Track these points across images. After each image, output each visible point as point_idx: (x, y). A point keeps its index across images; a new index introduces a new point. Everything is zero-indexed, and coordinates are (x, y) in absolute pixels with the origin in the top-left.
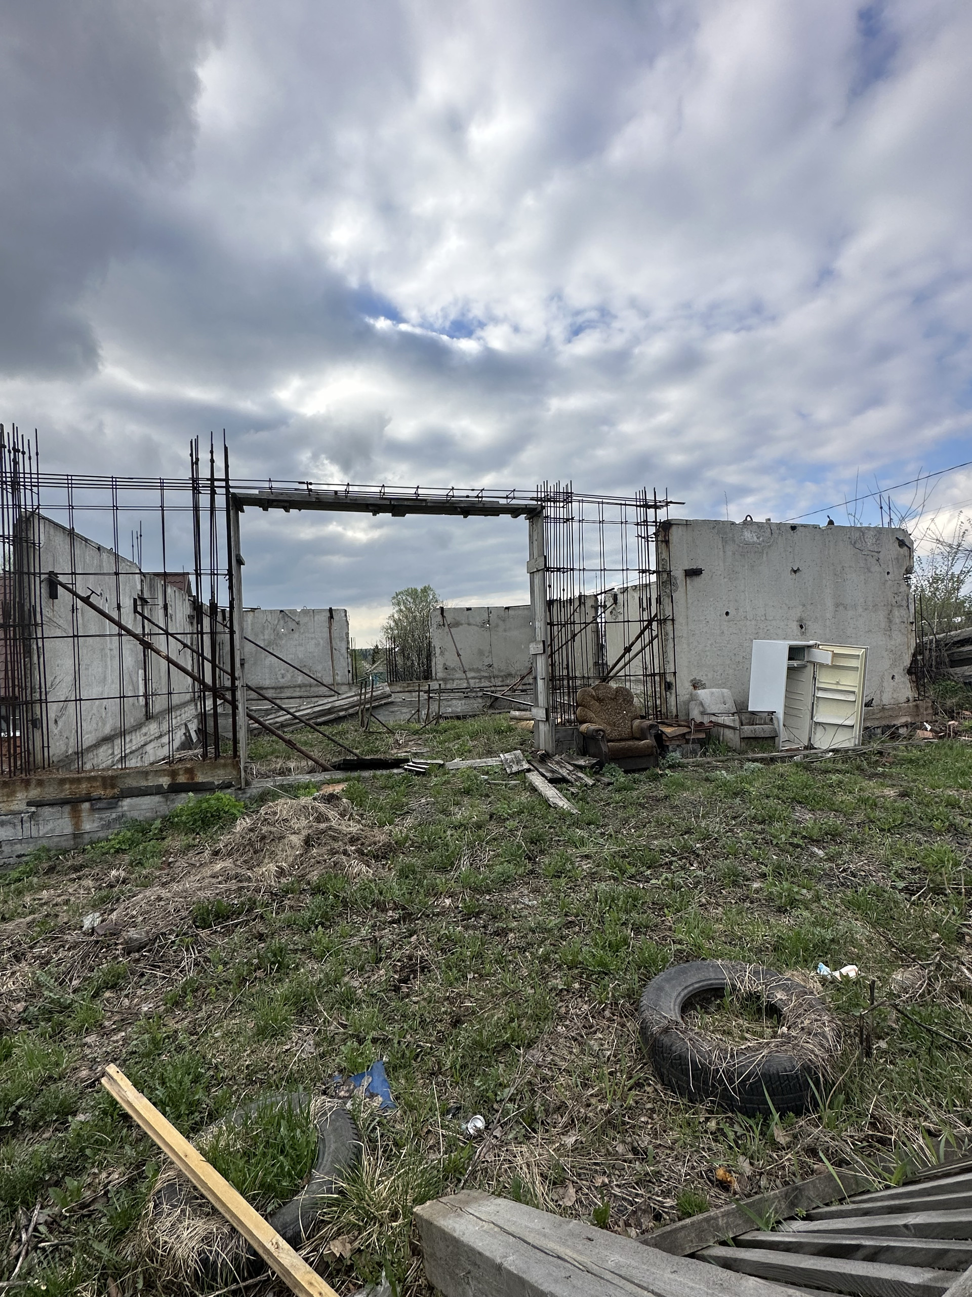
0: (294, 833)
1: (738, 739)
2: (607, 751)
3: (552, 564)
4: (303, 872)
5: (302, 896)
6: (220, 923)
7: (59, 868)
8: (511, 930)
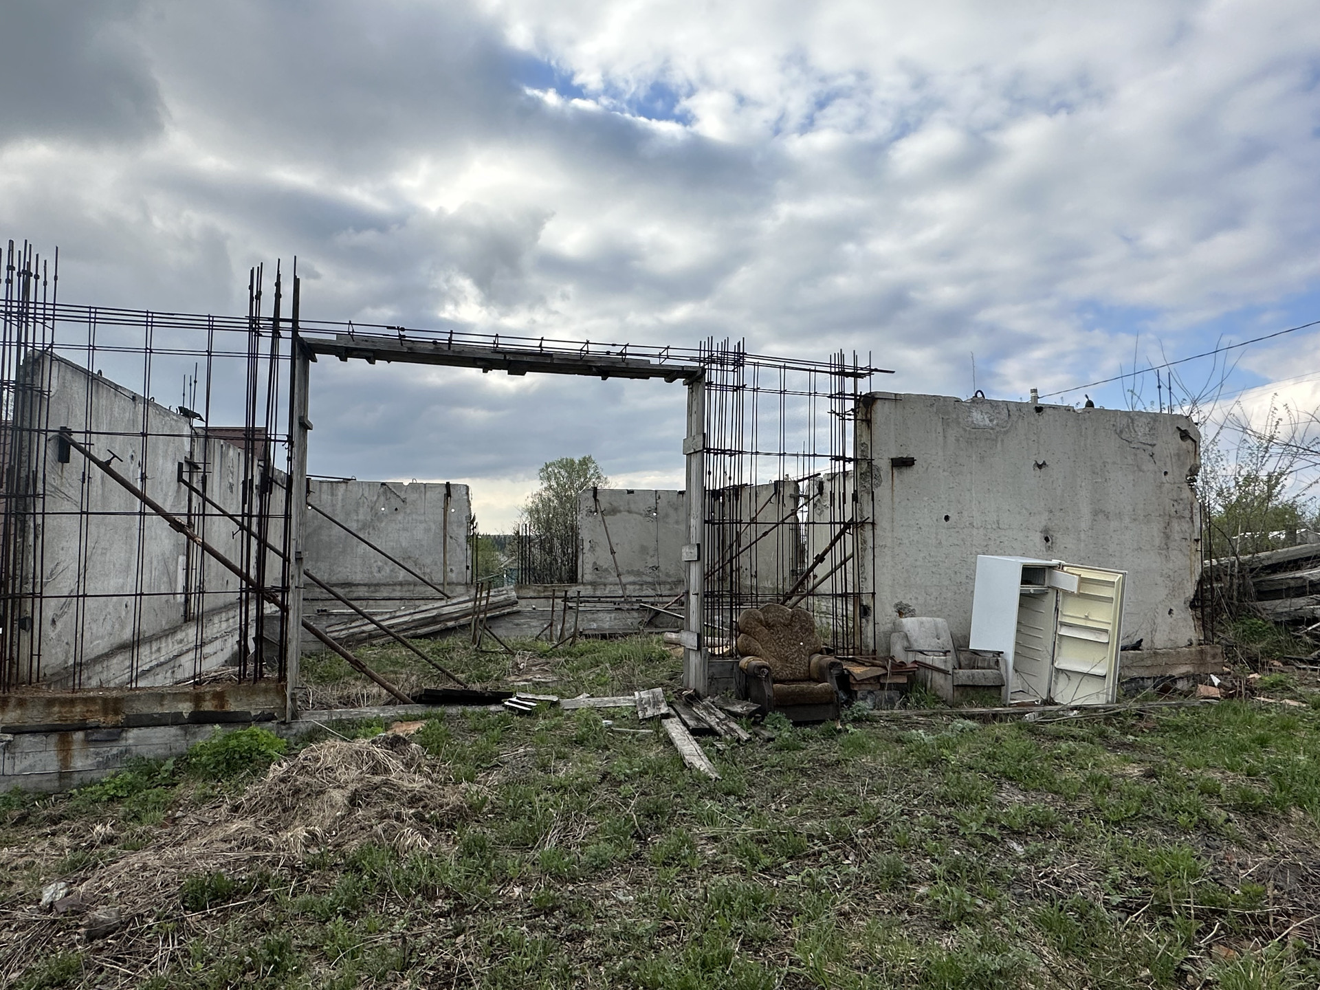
0: (338, 787)
1: (950, 688)
2: (772, 695)
3: (712, 445)
4: (341, 840)
5: (331, 874)
6: (217, 905)
7: (32, 819)
8: (589, 934)
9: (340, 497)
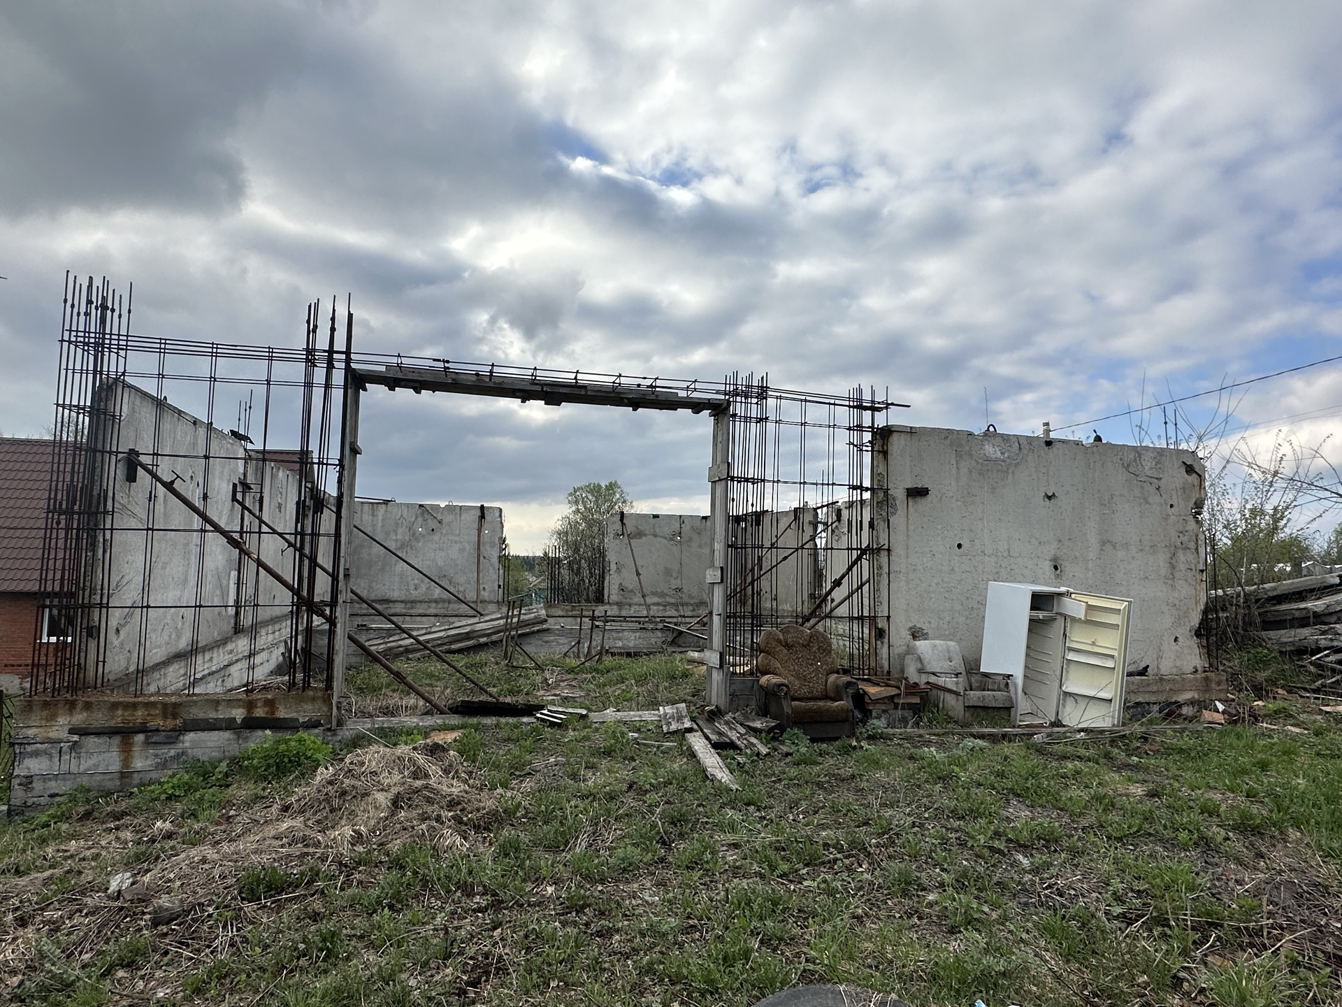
0: (382, 790)
1: (961, 708)
2: (790, 712)
3: (736, 473)
4: (385, 840)
5: (376, 870)
6: (271, 896)
7: (96, 814)
8: (618, 931)
9: (380, 517)
